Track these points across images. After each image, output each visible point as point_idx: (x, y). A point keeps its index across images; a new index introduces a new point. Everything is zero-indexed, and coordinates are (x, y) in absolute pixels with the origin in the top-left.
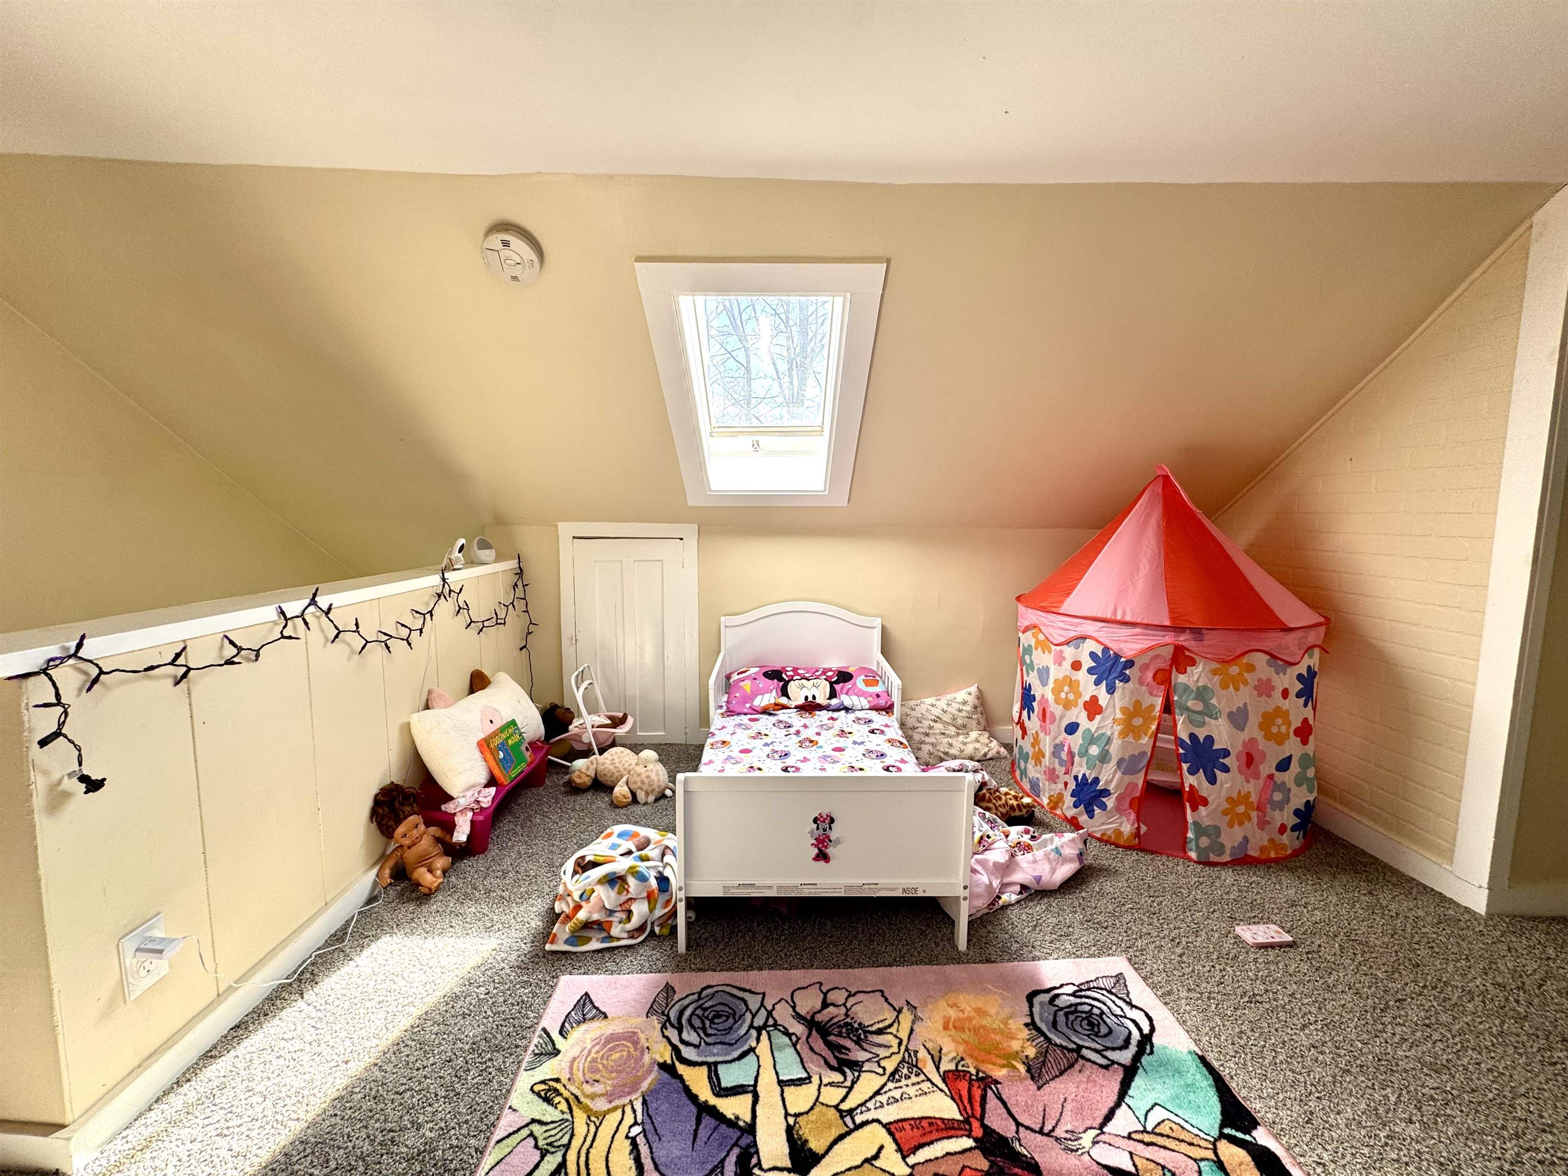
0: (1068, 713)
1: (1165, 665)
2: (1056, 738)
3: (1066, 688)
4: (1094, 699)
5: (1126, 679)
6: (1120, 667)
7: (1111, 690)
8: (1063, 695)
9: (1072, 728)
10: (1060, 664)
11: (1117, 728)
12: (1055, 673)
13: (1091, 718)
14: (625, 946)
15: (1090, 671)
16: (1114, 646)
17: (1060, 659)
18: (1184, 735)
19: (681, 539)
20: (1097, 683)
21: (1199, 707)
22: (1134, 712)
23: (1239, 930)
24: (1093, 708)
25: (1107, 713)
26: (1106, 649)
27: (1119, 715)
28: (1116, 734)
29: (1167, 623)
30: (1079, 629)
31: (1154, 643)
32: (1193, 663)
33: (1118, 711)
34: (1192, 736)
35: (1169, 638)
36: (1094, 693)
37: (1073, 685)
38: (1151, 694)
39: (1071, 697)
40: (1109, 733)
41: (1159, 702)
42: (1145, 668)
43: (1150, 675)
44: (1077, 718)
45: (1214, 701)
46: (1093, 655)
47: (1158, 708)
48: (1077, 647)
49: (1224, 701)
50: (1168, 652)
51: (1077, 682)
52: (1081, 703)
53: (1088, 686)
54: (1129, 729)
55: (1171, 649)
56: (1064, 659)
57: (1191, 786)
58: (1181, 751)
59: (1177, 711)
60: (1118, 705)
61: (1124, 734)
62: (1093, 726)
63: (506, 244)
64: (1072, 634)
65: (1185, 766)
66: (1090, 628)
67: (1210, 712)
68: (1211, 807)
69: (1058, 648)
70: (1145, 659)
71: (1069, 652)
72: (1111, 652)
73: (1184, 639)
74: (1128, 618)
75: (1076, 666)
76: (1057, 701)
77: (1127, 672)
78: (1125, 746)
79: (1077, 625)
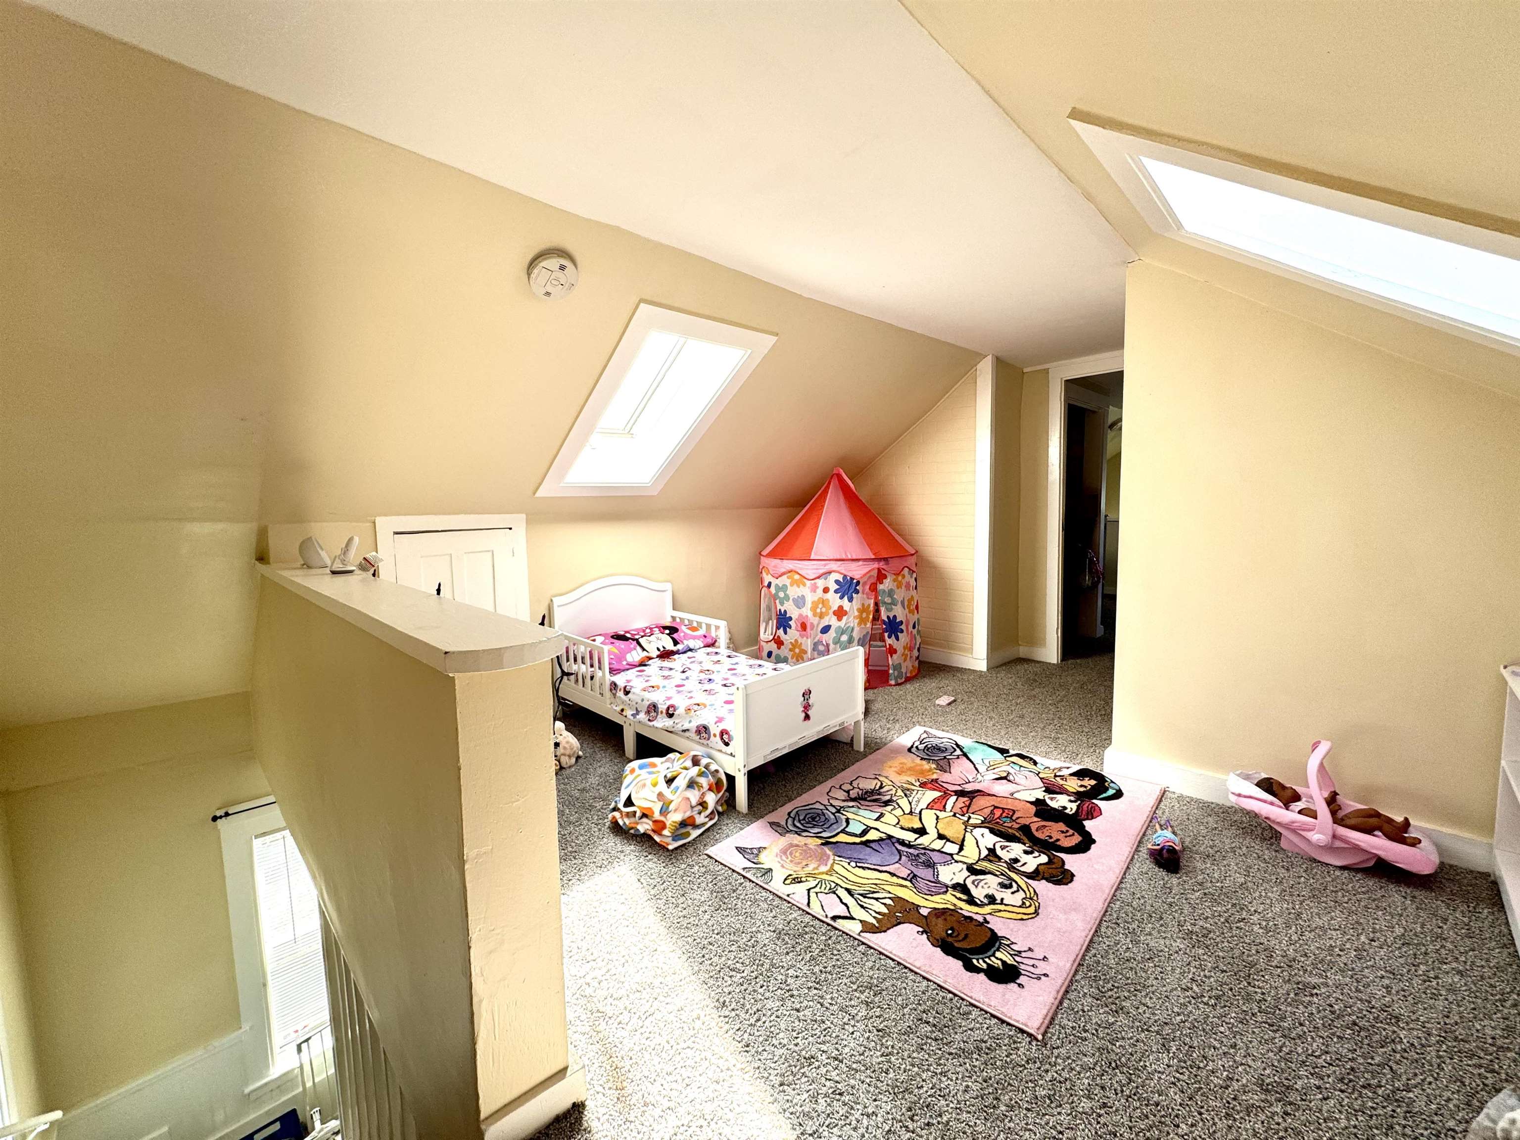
0: (822, 621)
1: (873, 580)
2: (814, 639)
3: (820, 606)
4: (841, 607)
5: (857, 592)
6: (854, 585)
7: (851, 600)
8: (818, 611)
9: (826, 629)
10: (815, 592)
11: (857, 621)
12: (810, 598)
13: (839, 619)
14: (711, 826)
15: (836, 592)
16: (850, 574)
17: (814, 589)
18: (884, 617)
19: (510, 529)
20: (842, 598)
21: (890, 601)
22: (863, 610)
23: (937, 702)
24: (840, 613)
25: (849, 614)
26: (845, 576)
27: (856, 613)
28: (856, 625)
29: (873, 557)
30: (827, 567)
31: (870, 569)
32: (885, 577)
33: (855, 611)
34: (888, 617)
35: (876, 565)
36: (840, 604)
37: (824, 602)
38: (868, 598)
39: (824, 610)
40: (852, 625)
41: (872, 602)
42: (865, 584)
43: (867, 587)
44: (829, 622)
45: (895, 596)
46: (837, 582)
47: (872, 605)
48: (826, 579)
49: (899, 595)
50: (875, 573)
51: (828, 600)
52: (831, 612)
53: (835, 601)
54: (862, 621)
55: (876, 571)
56: (817, 587)
57: (889, 645)
58: (884, 627)
59: (881, 605)
60: (855, 608)
61: (859, 624)
62: (842, 624)
63: (562, 268)
64: (821, 571)
65: (886, 635)
66: (833, 566)
67: (894, 603)
68: (898, 653)
69: (813, 582)
70: (865, 579)
71: (821, 583)
72: (849, 578)
73: (882, 565)
74: (854, 557)
75: (826, 590)
76: (815, 615)
77: (858, 588)
78: (860, 631)
79: (825, 565)
